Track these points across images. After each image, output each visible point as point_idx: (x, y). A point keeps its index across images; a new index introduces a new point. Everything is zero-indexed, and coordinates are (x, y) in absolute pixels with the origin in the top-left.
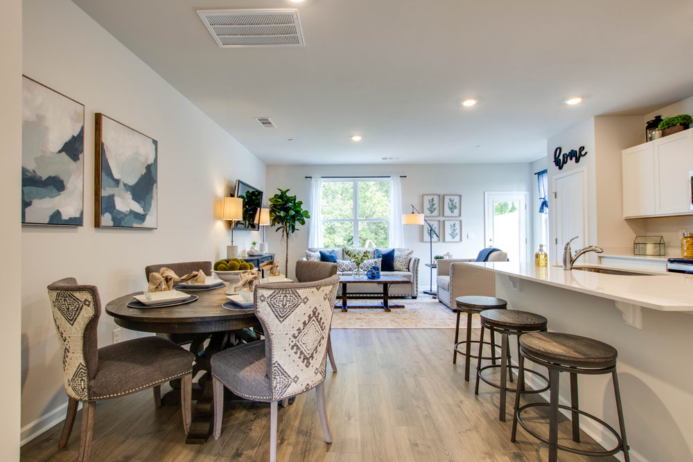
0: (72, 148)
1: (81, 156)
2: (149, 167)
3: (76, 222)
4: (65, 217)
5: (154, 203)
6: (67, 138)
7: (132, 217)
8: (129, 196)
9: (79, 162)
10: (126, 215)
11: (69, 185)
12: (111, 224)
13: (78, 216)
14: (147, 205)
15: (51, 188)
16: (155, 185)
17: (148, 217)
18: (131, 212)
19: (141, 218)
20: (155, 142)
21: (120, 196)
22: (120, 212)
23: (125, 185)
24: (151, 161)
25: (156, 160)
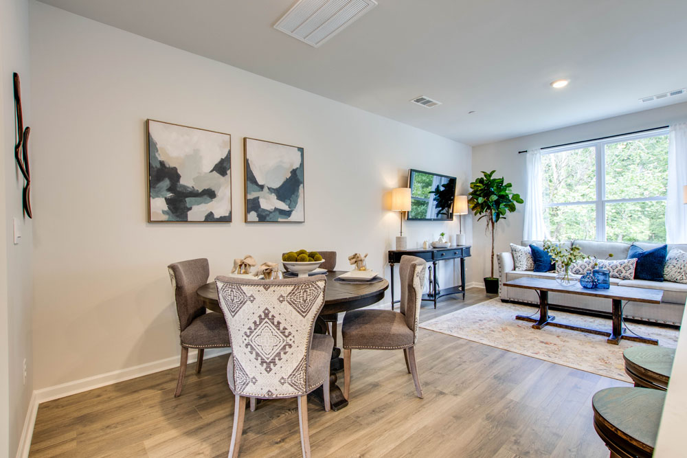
0: (222, 167)
1: (228, 172)
2: (294, 172)
3: (226, 220)
4: (217, 216)
5: (300, 201)
6: (217, 160)
7: (277, 213)
8: (273, 197)
9: (228, 177)
10: (270, 212)
11: (219, 194)
12: (257, 219)
13: (227, 215)
14: (292, 203)
15: (205, 197)
16: (302, 185)
17: (293, 213)
18: (276, 209)
19: (288, 214)
20: (301, 150)
21: (264, 198)
22: (264, 210)
23: (269, 188)
24: (297, 165)
25: (302, 164)
